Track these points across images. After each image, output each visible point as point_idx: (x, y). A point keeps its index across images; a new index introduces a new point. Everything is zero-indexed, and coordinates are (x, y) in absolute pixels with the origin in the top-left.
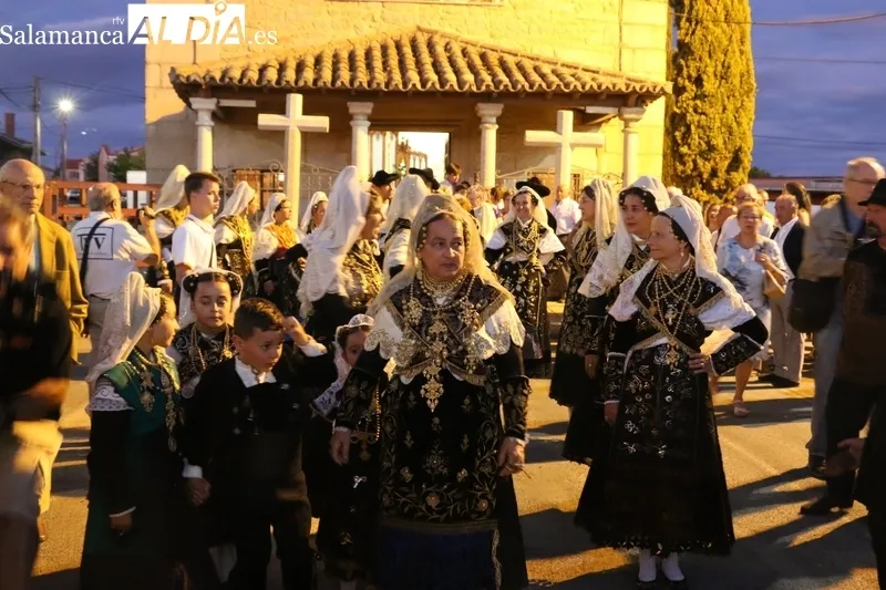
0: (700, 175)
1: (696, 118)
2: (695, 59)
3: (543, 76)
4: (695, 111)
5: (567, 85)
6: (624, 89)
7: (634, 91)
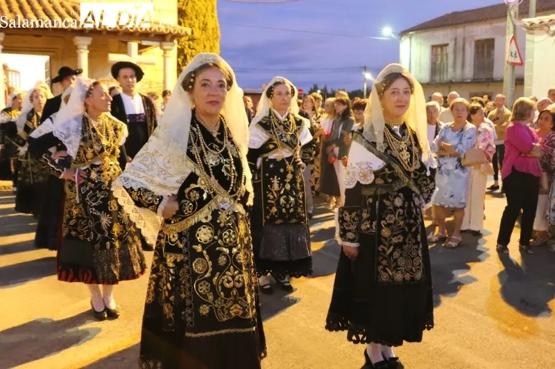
2: (188, 19)
6: (165, 31)
7: (170, 32)
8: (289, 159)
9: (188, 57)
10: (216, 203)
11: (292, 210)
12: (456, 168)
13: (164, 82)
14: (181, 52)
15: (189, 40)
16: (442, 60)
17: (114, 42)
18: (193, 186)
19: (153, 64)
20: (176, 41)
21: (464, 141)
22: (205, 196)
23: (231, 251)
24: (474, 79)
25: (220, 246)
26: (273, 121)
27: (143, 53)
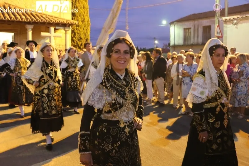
0: (78, 45)
1: (77, 31)
2: (76, 17)
3: (44, 18)
4: (77, 29)
5: (51, 21)
6: (66, 23)
7: (68, 23)
8: (74, 71)
9: (76, 34)
10: (49, 83)
11: (75, 86)
12: (190, 81)
13: (66, 45)
14: (73, 32)
15: (77, 26)
16: (188, 35)
17: (43, 27)
18: (43, 78)
19: (61, 37)
20: (71, 27)
21: (192, 70)
22: (46, 81)
23: (52, 96)
24: (203, 43)
25: (50, 94)
26: (69, 60)
27: (56, 32)
